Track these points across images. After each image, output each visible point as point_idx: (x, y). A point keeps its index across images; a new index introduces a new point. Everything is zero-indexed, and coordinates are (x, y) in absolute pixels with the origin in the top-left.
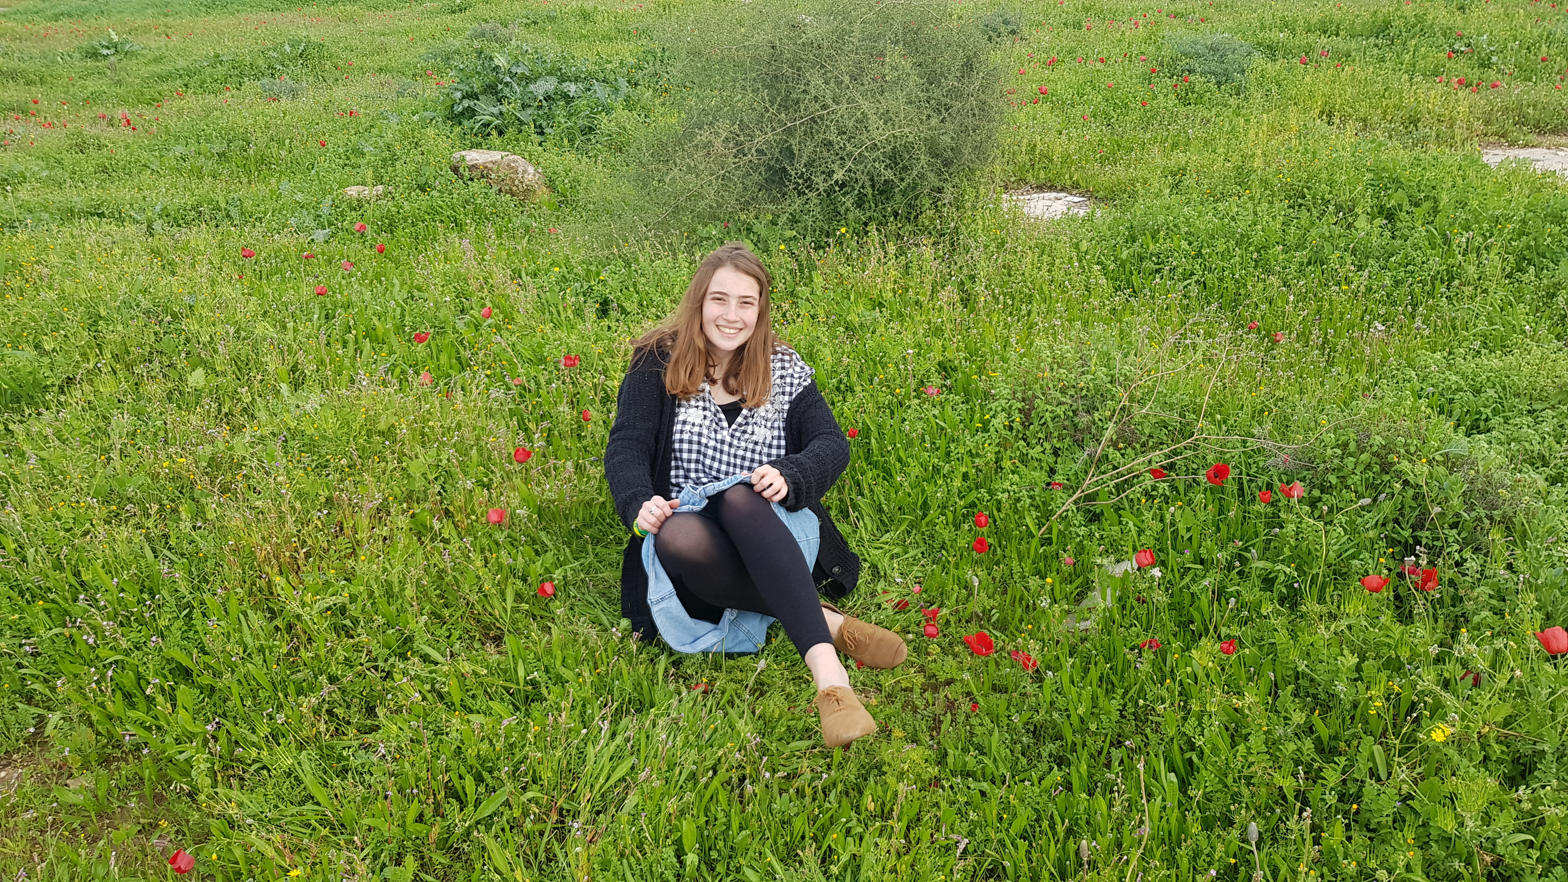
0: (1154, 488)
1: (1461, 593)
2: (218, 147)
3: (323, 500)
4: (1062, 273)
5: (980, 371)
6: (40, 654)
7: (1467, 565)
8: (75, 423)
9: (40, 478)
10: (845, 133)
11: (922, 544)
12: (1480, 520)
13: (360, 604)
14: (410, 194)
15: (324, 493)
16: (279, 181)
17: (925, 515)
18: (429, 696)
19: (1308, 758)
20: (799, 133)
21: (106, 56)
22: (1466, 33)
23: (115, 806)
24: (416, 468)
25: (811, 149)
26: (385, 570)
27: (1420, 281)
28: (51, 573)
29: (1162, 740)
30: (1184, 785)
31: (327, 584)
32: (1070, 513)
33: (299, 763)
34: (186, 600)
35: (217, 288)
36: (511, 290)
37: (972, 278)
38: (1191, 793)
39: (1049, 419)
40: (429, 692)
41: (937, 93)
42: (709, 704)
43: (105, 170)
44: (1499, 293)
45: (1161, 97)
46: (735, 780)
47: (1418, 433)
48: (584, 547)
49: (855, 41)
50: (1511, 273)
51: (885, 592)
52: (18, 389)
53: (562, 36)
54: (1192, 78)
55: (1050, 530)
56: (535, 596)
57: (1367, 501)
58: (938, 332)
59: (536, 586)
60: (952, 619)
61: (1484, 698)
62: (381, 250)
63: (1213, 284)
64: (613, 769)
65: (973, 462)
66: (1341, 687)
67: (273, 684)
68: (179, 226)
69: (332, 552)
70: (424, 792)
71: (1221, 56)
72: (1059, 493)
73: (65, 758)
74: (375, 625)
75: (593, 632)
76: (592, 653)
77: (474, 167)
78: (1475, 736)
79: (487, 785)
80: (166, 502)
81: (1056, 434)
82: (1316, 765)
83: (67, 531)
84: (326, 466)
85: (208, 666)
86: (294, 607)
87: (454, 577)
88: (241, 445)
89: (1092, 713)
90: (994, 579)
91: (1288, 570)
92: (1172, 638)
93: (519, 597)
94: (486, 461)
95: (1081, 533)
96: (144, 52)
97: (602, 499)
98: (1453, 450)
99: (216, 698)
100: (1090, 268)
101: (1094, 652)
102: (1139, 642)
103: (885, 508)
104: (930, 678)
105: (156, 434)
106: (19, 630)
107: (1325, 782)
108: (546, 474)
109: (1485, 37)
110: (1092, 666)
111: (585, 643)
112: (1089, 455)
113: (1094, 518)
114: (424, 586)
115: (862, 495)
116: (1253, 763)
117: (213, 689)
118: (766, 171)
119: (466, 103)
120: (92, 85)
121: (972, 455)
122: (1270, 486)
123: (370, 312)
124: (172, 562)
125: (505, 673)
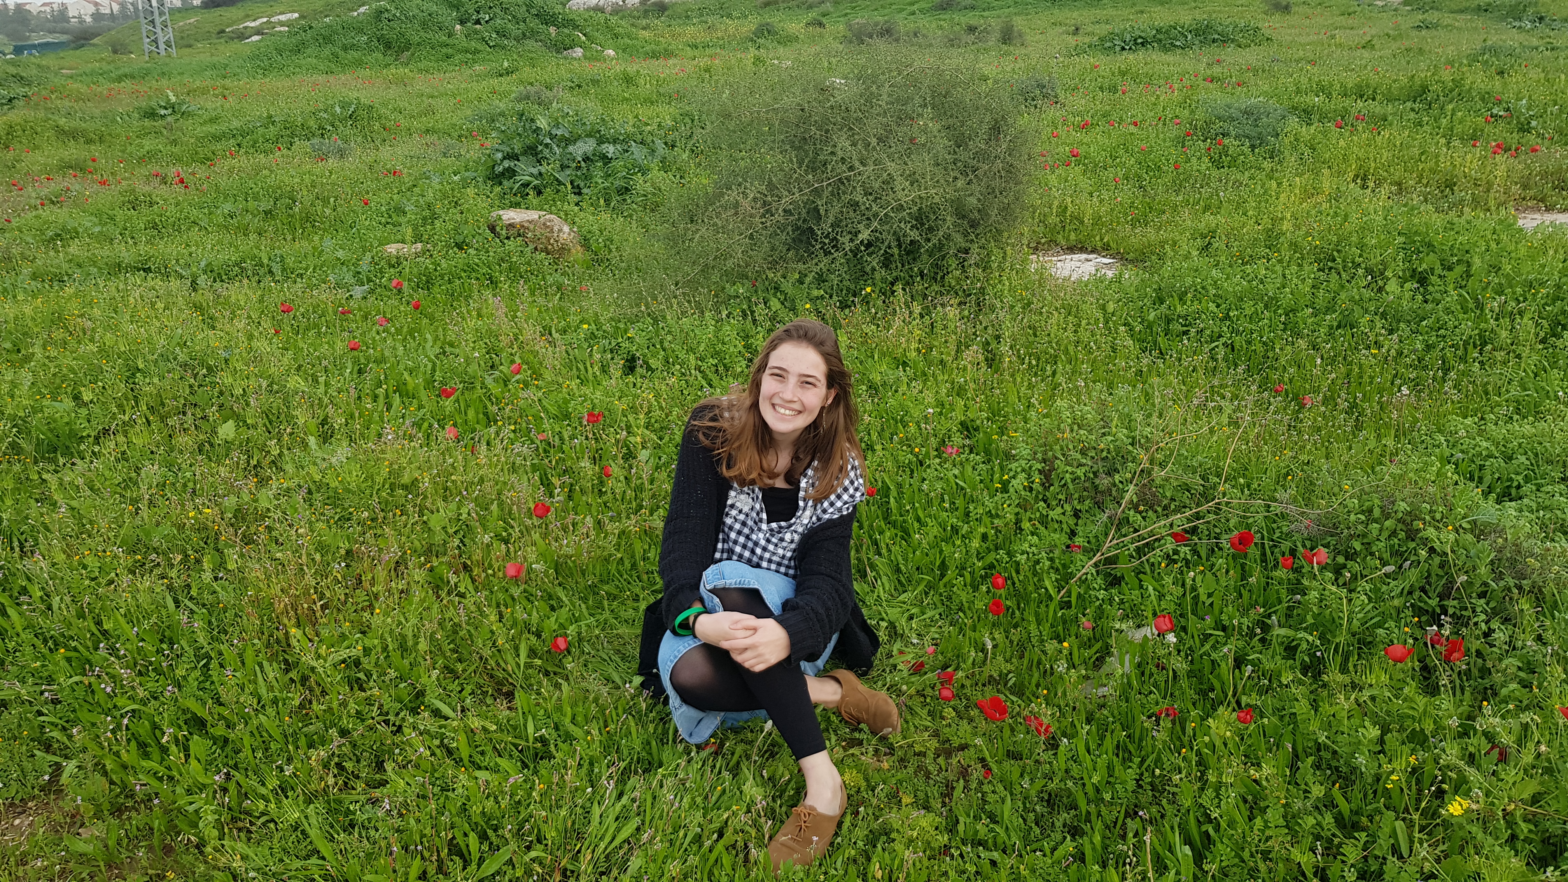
0: (1176, 552)
1: (1489, 664)
2: (265, 205)
3: (343, 552)
4: (1088, 334)
5: (1002, 431)
6: (60, 702)
7: (1495, 635)
8: (107, 473)
9: (69, 526)
10: (871, 194)
11: (939, 605)
12: (1509, 590)
13: (373, 658)
14: (447, 252)
15: (344, 546)
16: (321, 239)
17: (943, 576)
18: (438, 751)
19: (1329, 834)
20: (826, 193)
21: (163, 117)
22: (1505, 98)
23: (123, 856)
24: (436, 522)
25: (837, 209)
26: (400, 623)
27: (1453, 346)
28: (75, 621)
29: (1179, 811)
30: (1199, 858)
31: (343, 637)
32: (1089, 576)
33: (306, 817)
34: (204, 650)
35: (255, 344)
36: (541, 347)
37: (998, 337)
38: (1206, 867)
39: (1069, 481)
40: (438, 747)
41: (963, 155)
42: (718, 766)
43: (155, 227)
44: (1531, 358)
45: (1194, 160)
46: (741, 844)
47: (1444, 499)
48: (601, 603)
49: (883, 104)
50: (1545, 338)
51: (901, 652)
52: (55, 439)
53: (606, 99)
54: (1226, 141)
55: (1069, 593)
56: (549, 652)
57: (1390, 569)
58: (960, 391)
59: (549, 642)
60: (968, 683)
61: (1510, 774)
62: (417, 307)
63: (1241, 347)
64: (618, 830)
65: (993, 523)
66: (1361, 760)
67: (286, 736)
68: (222, 281)
69: (349, 605)
70: (429, 849)
71: (1256, 120)
72: (1079, 556)
73: (78, 806)
74: (387, 679)
75: (605, 690)
76: (602, 710)
77: (511, 226)
78: (1500, 814)
79: (491, 843)
80: (190, 552)
81: (1076, 496)
82: (1336, 841)
83: (93, 579)
84: (349, 519)
85: (222, 717)
86: (308, 659)
87: (469, 631)
88: (266, 498)
89: (1108, 783)
90: (1011, 642)
91: (1310, 638)
92: (1191, 707)
93: (532, 653)
94: (506, 516)
95: (1101, 597)
96: (200, 112)
97: (619, 556)
98: (1481, 518)
99: (228, 749)
100: (1116, 329)
101: (1111, 719)
102: (1156, 709)
103: (903, 568)
104: (944, 742)
105: (185, 485)
106: (41, 678)
107: (1344, 858)
108: (565, 529)
109: (1524, 101)
110: (1108, 734)
111: (596, 700)
112: (1110, 517)
113: (1115, 581)
114: (438, 640)
115: (880, 554)
116: (1271, 837)
117: (226, 741)
118: (793, 231)
119: (506, 164)
120: (148, 144)
121: (991, 516)
122: (1293, 552)
123: (401, 367)
124: (192, 612)
125: (515, 729)
